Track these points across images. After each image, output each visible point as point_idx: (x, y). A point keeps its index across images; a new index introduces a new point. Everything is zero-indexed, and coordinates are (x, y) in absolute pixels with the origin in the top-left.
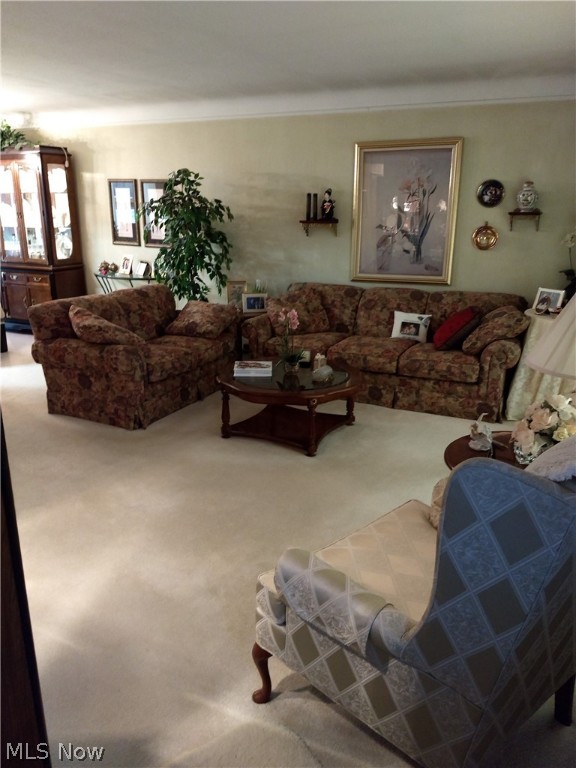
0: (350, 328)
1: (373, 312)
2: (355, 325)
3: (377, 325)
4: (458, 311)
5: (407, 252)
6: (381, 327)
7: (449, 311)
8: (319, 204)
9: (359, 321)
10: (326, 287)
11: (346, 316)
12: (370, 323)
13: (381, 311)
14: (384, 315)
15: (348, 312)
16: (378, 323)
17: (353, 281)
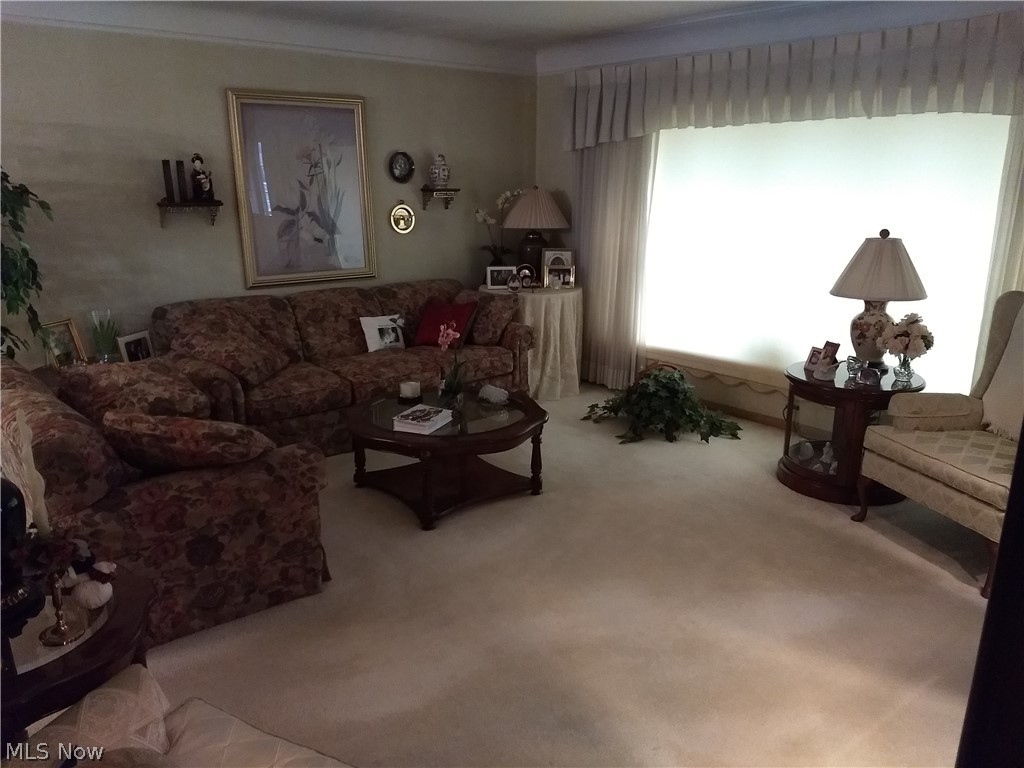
0: (300, 353)
1: (325, 324)
2: (307, 347)
3: (339, 341)
4: (420, 304)
5: (319, 240)
6: (344, 342)
7: (412, 306)
8: (188, 177)
9: (311, 342)
10: (235, 302)
11: (291, 338)
12: (328, 340)
13: (337, 321)
14: (343, 326)
15: (290, 331)
16: (339, 338)
17: (252, 288)
